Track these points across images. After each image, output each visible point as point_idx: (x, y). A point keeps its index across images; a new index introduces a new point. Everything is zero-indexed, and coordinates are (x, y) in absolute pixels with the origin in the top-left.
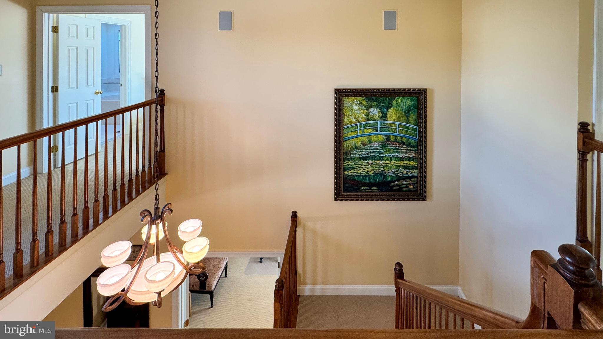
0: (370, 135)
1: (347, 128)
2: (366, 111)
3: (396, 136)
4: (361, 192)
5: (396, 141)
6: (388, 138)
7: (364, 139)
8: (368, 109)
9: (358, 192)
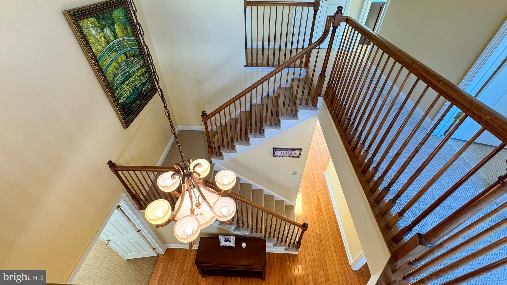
0: (116, 58)
1: (100, 58)
2: (102, 33)
3: (129, 51)
4: (134, 110)
5: (131, 56)
6: (127, 57)
7: (115, 64)
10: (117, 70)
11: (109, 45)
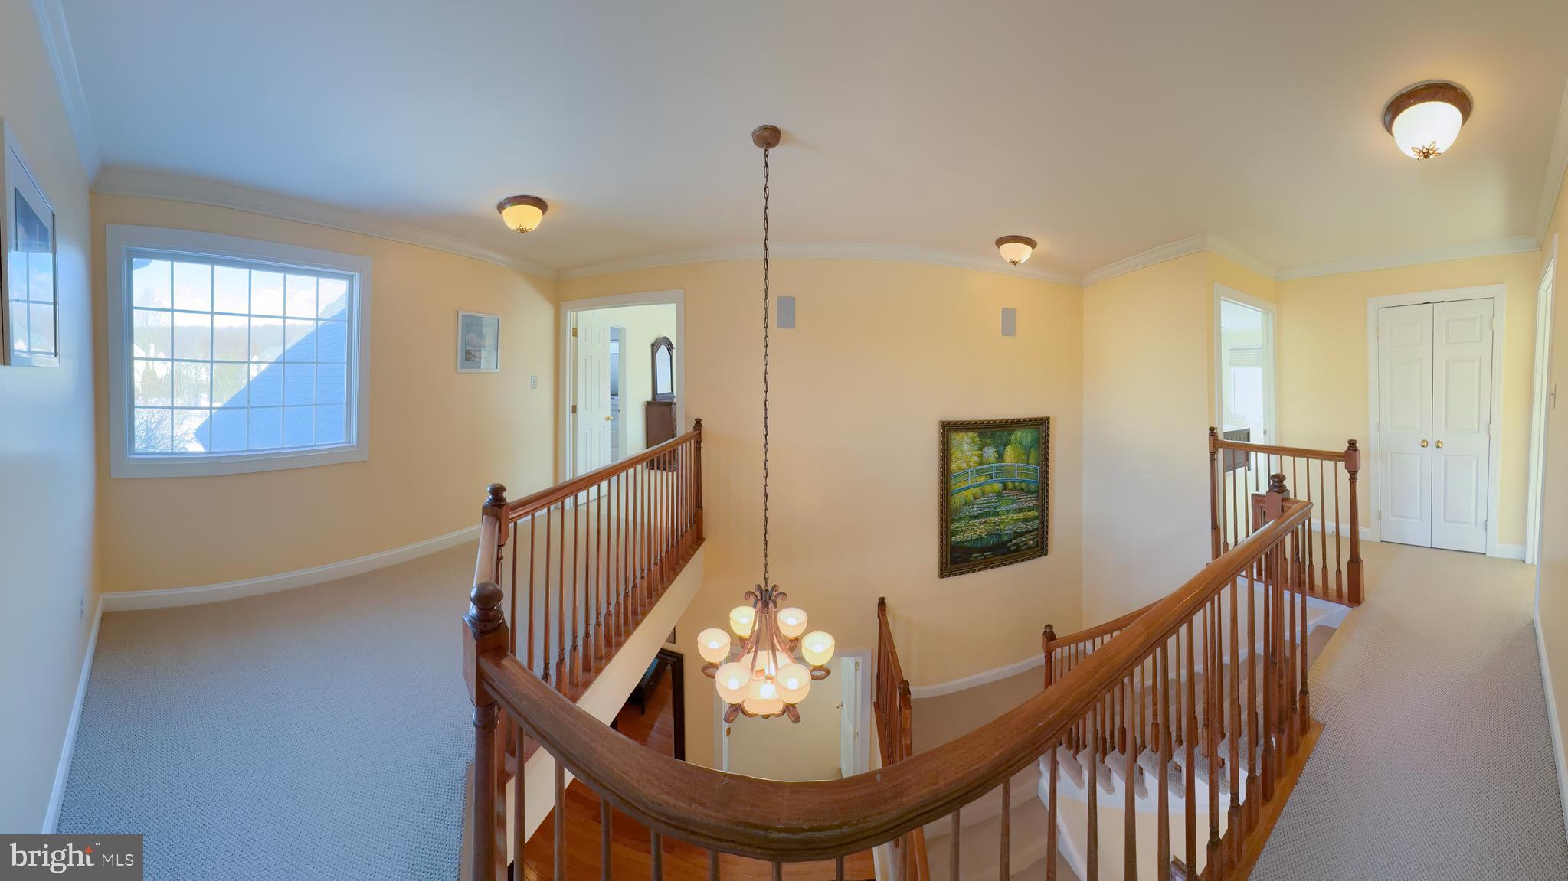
0: (984, 484)
1: (955, 477)
2: (979, 452)
3: (1014, 482)
4: (972, 560)
5: (1014, 489)
6: (1005, 488)
7: (976, 490)
8: (981, 449)
9: (968, 562)
10: (975, 498)
11: (981, 467)
